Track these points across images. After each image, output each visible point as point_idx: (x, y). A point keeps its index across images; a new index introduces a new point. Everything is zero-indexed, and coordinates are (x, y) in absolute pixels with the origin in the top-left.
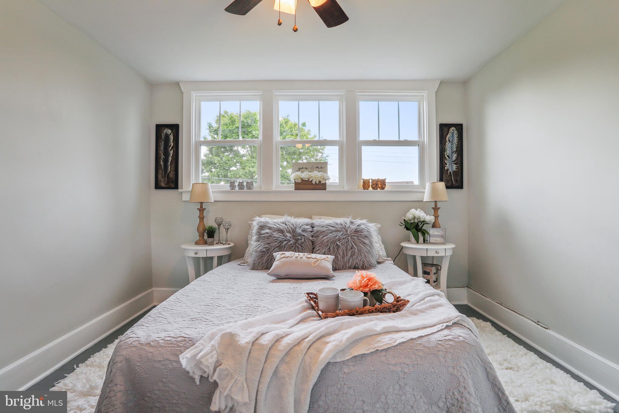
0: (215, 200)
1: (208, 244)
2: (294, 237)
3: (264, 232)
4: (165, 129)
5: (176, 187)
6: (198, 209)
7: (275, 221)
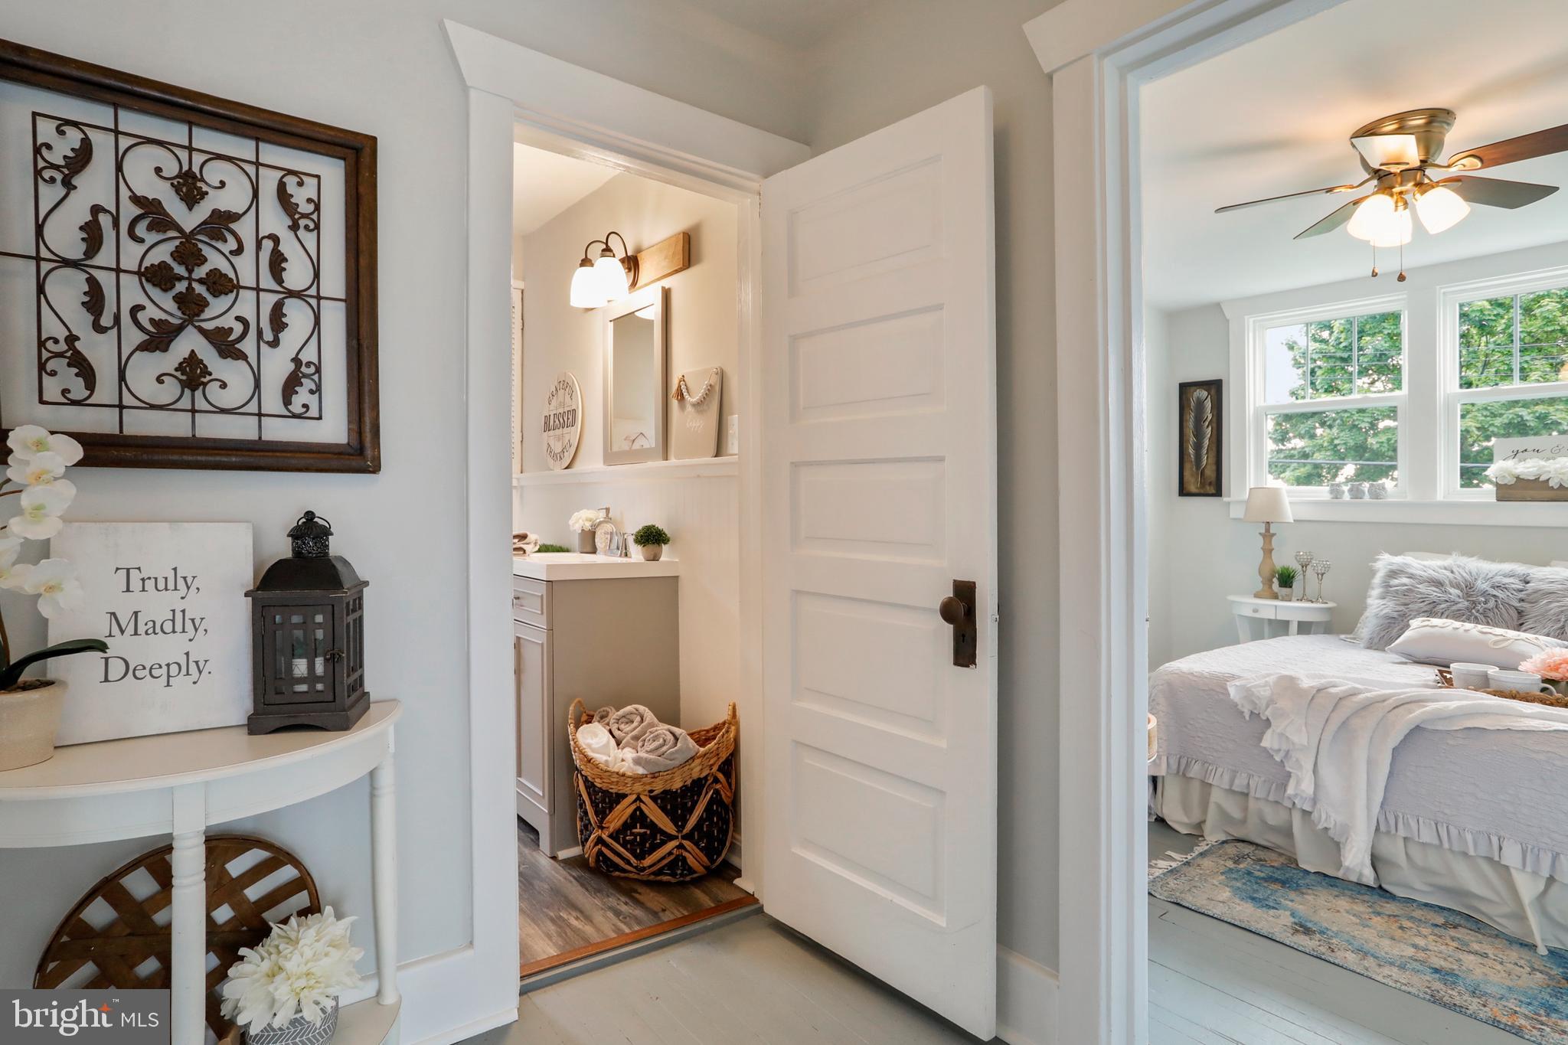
0: (1296, 519)
1: (1280, 598)
2: (1469, 597)
3: (1395, 582)
4: (1195, 391)
5: (1218, 493)
6: (1260, 533)
7: (1426, 563)
